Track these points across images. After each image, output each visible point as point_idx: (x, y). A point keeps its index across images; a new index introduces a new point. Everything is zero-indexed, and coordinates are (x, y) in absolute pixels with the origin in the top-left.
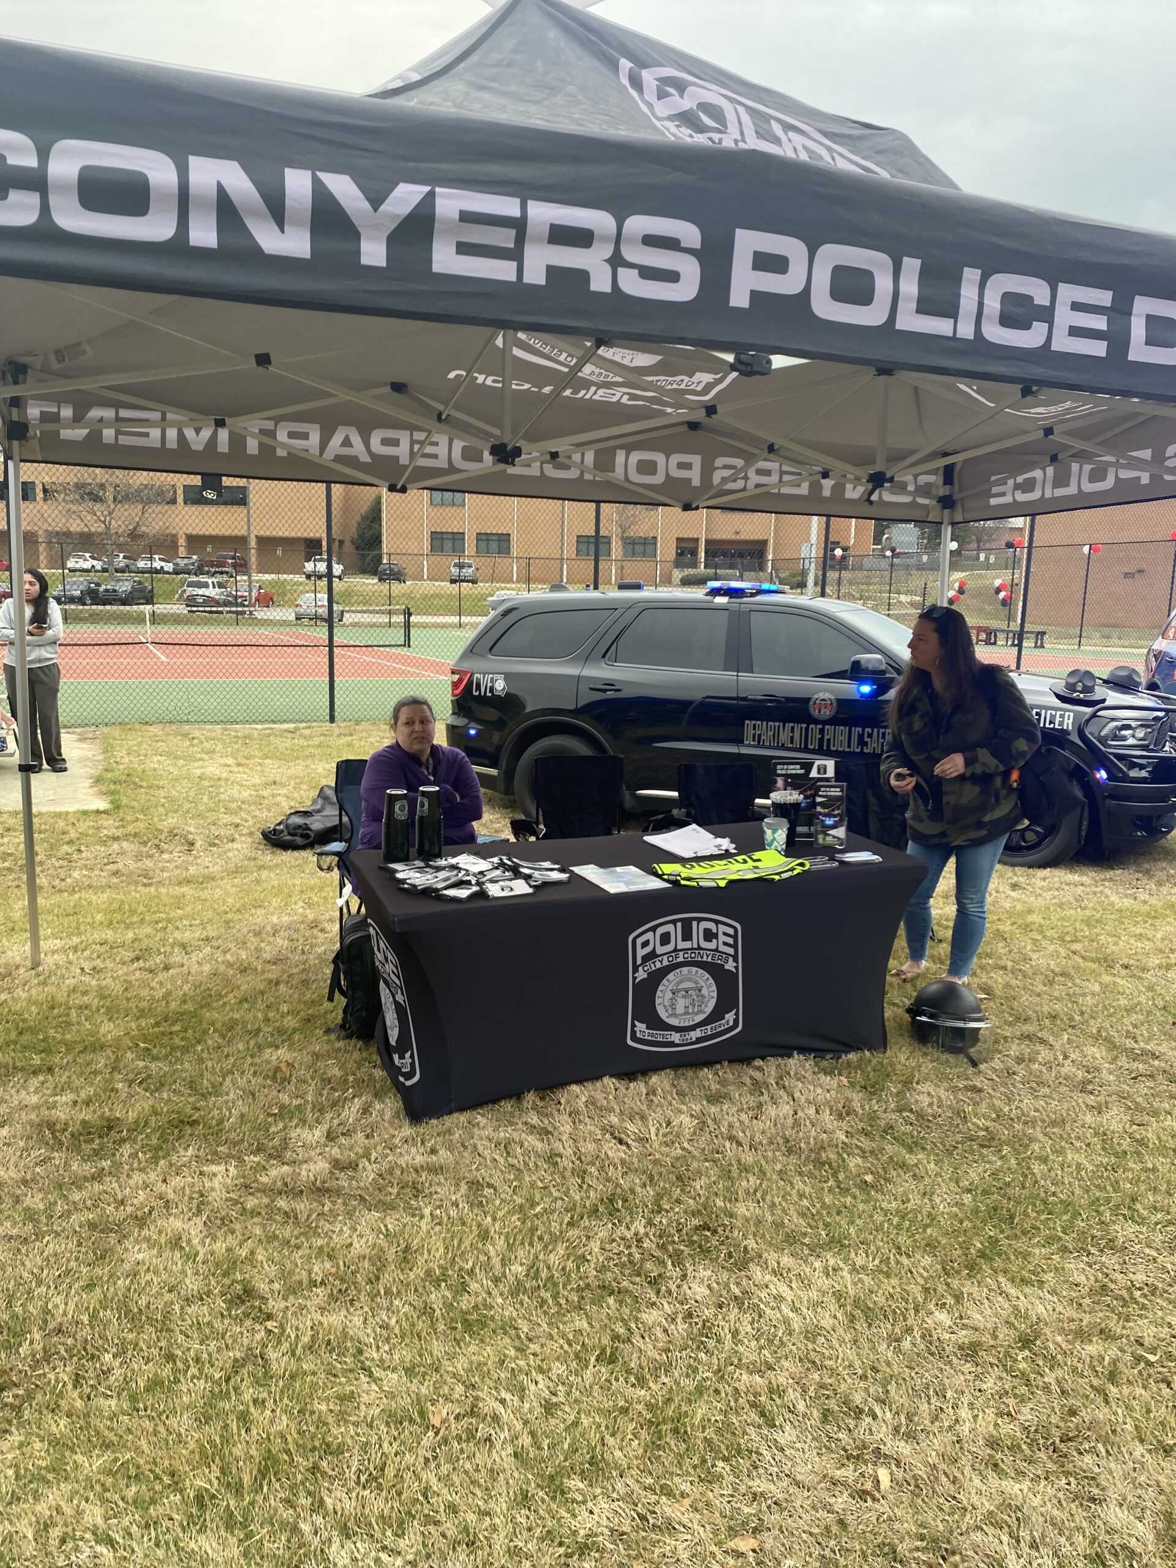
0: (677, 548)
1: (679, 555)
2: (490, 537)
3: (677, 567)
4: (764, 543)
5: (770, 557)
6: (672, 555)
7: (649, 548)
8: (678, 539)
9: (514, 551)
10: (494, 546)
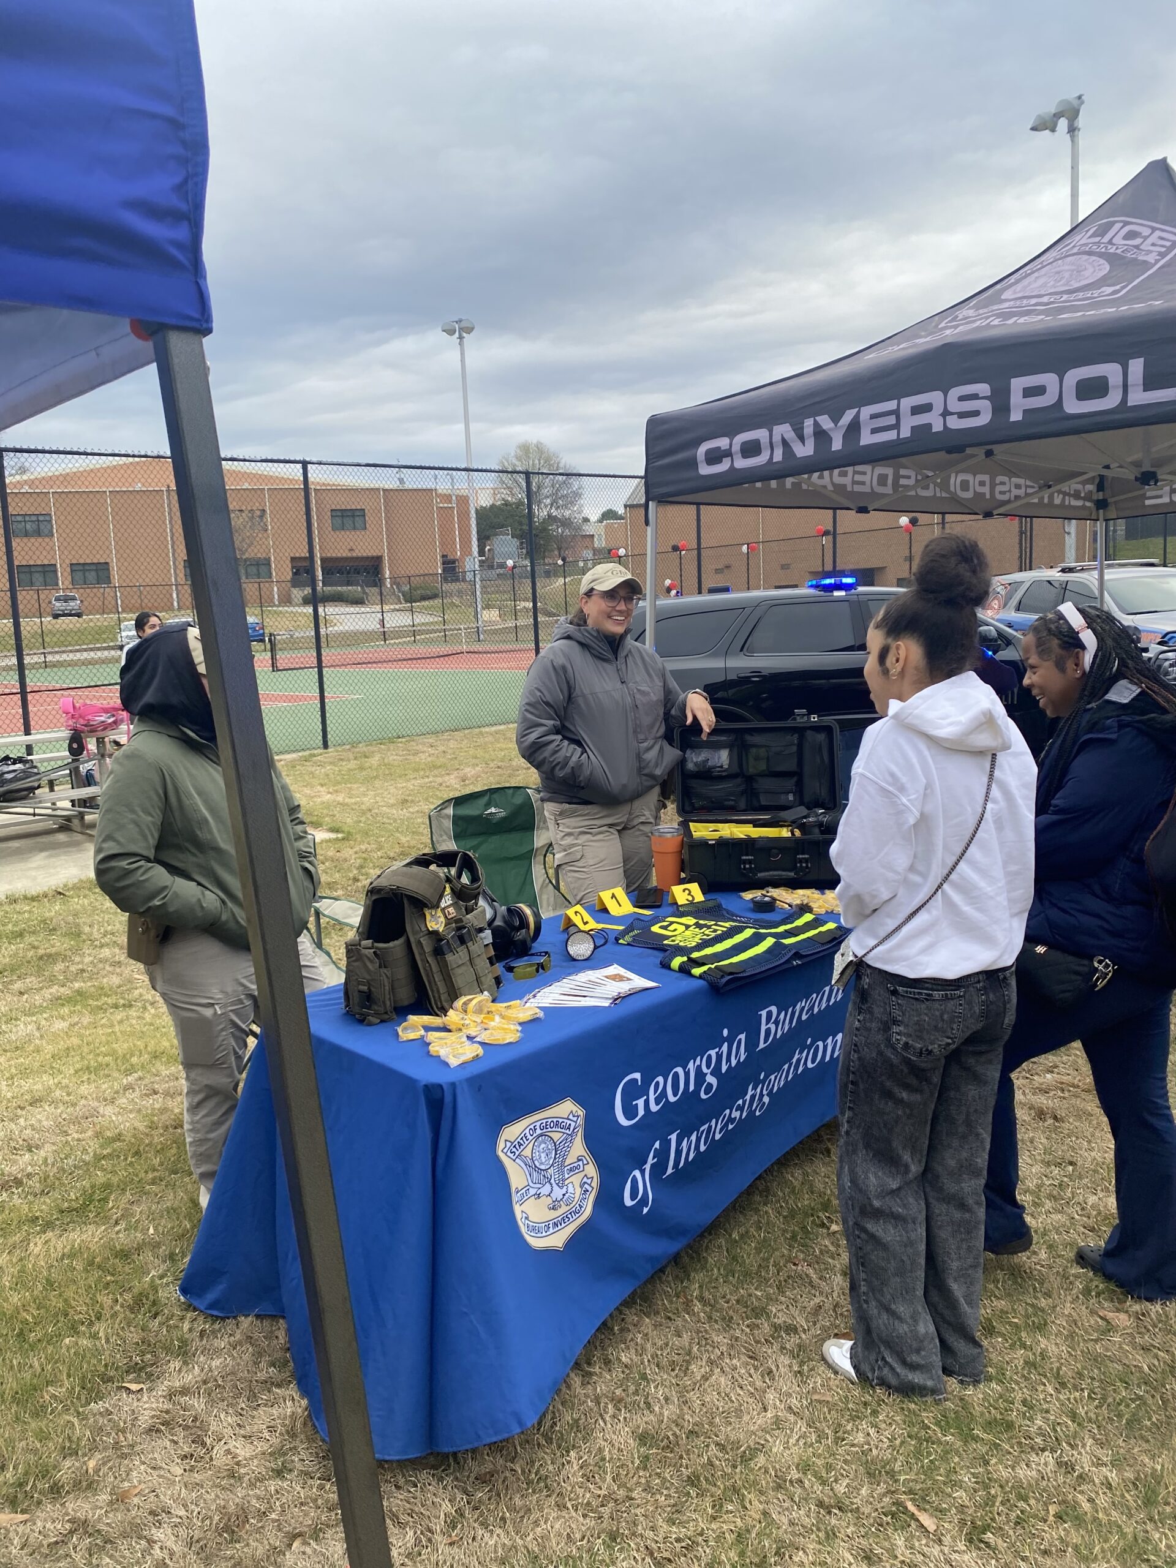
0: (293, 568)
1: (295, 574)
2: (87, 567)
3: (294, 586)
4: (379, 559)
5: (387, 574)
6: (289, 576)
7: (263, 569)
8: (293, 559)
9: (116, 581)
10: (91, 576)
